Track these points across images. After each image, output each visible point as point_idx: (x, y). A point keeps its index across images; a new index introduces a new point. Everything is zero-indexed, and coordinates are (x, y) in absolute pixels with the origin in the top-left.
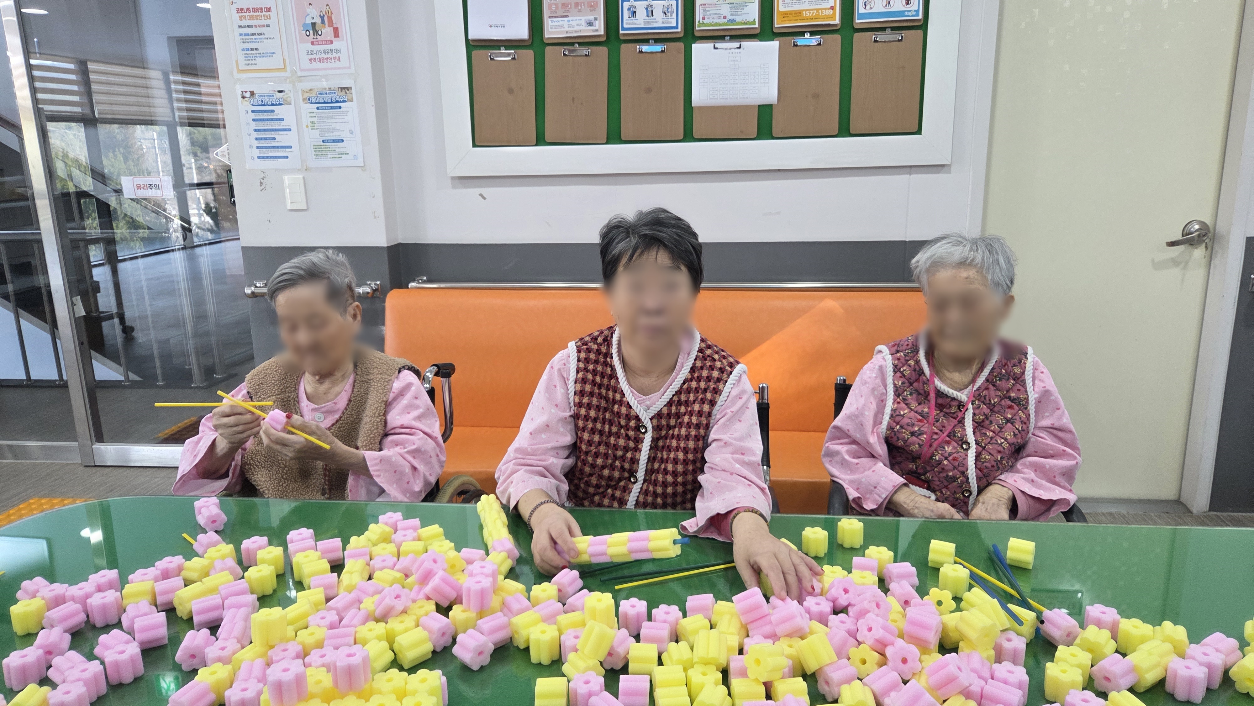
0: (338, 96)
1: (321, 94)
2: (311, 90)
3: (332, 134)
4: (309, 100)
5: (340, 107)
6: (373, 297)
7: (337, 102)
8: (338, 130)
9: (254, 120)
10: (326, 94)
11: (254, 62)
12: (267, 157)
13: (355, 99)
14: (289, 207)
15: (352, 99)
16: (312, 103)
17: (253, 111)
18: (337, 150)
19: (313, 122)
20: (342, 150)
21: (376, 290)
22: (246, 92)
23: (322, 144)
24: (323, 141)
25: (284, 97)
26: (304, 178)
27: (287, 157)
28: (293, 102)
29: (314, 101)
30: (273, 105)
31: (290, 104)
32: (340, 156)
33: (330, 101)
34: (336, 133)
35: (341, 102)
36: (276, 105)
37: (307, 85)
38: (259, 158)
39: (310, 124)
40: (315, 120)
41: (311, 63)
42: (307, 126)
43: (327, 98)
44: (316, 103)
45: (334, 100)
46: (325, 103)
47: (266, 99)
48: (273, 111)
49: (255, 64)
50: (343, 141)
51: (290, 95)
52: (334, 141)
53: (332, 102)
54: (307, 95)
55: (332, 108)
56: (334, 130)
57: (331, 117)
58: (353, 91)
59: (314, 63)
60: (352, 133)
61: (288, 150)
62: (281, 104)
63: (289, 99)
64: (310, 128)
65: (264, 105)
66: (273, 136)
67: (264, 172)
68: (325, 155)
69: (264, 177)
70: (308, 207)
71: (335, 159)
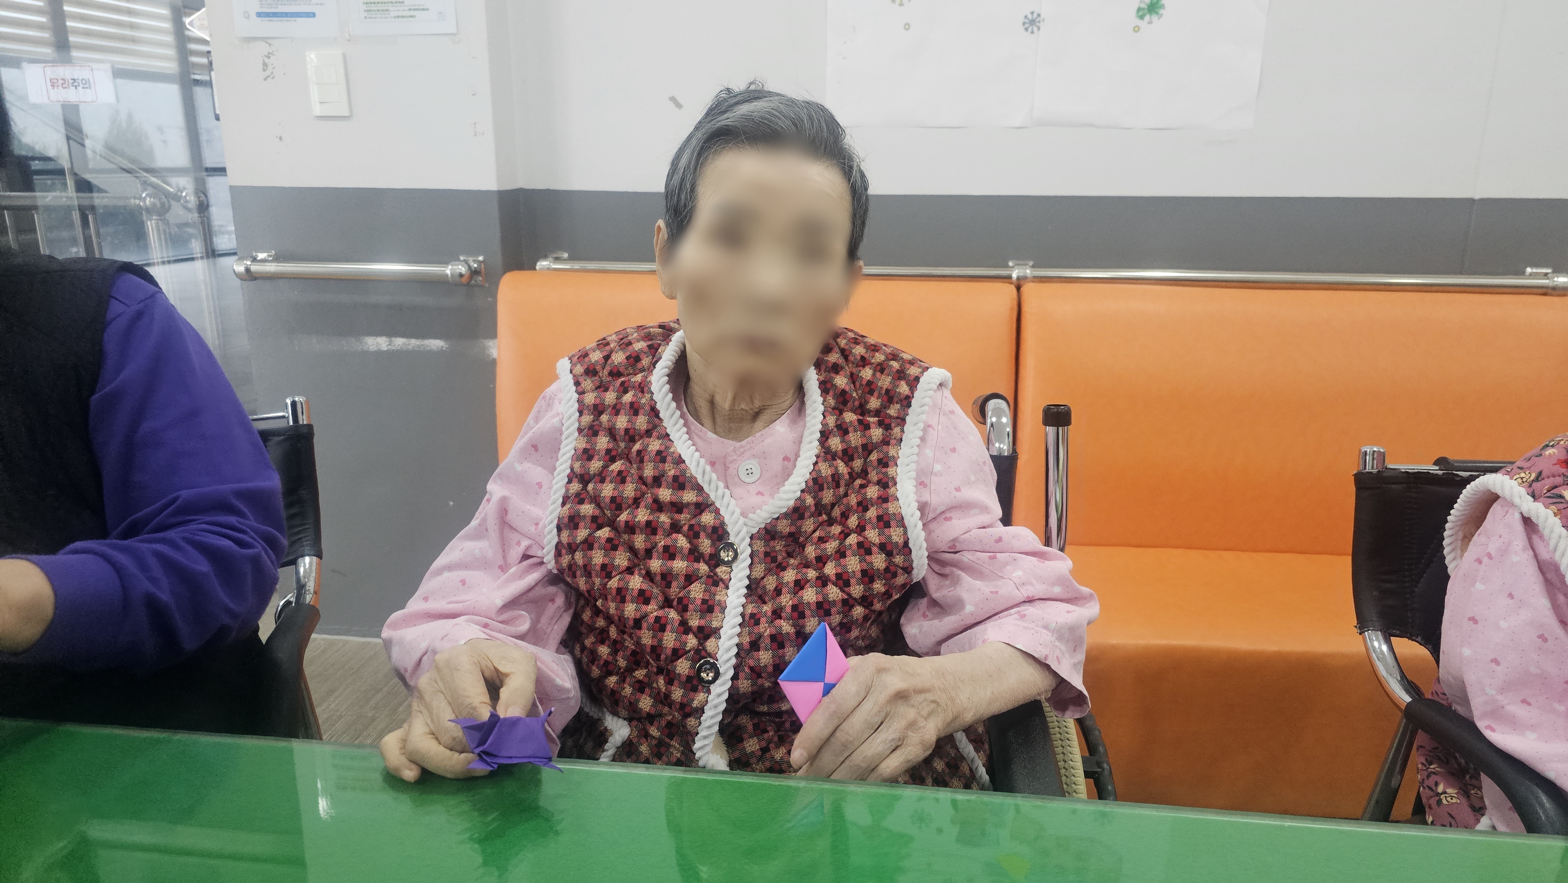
6: (468, 284)
12: (275, 15)
14: (318, 110)
20: (416, 2)
21: (474, 273)
26: (344, 56)
27: (313, 15)
32: (412, 13)
38: (259, 15)
67: (270, 45)
68: (383, 10)
69: (269, 53)
70: (351, 111)
71: (403, 19)
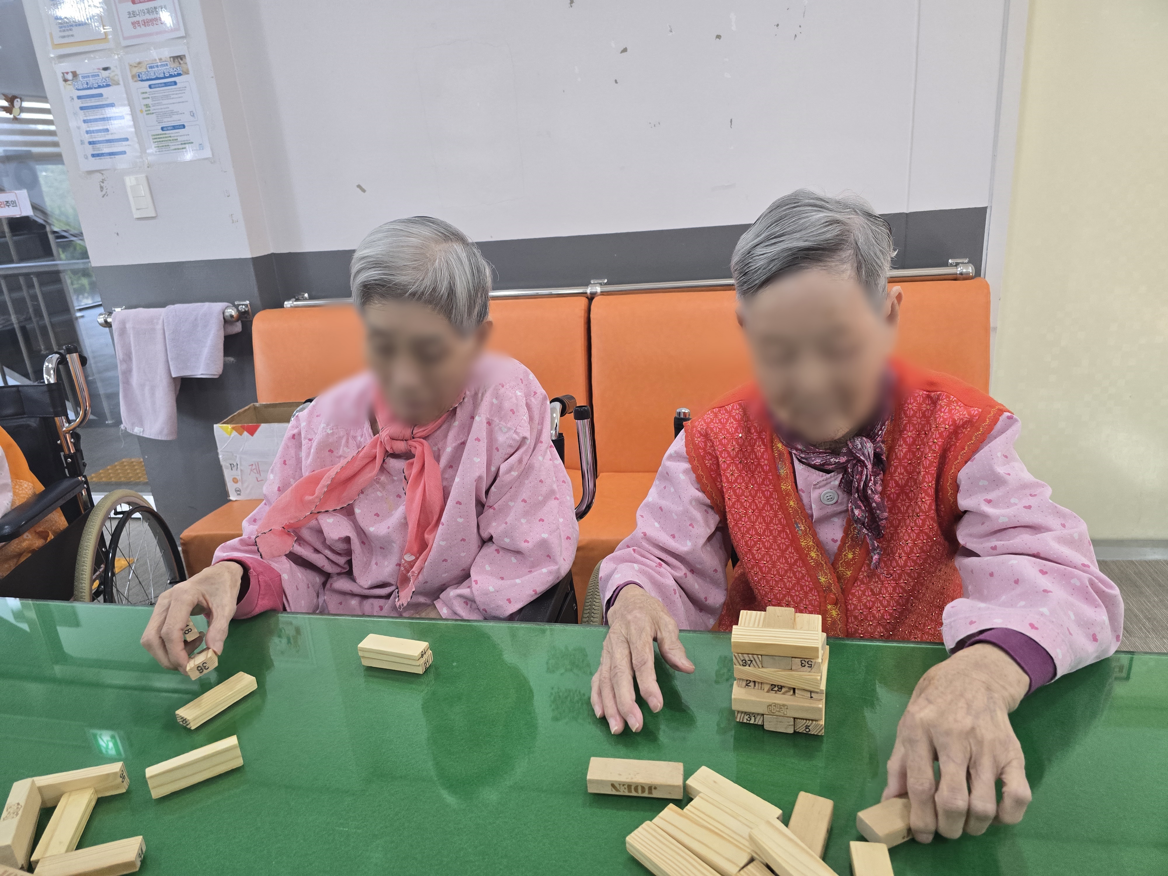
0: (172, 67)
1: (151, 67)
2: (139, 63)
3: (169, 119)
4: (139, 78)
5: (175, 83)
6: (239, 319)
7: (171, 76)
8: (177, 113)
9: (82, 108)
10: (157, 66)
11: (70, 33)
12: (100, 155)
13: (191, 72)
14: (137, 215)
15: (188, 70)
16: (142, 81)
17: (79, 98)
18: (179, 139)
19: (147, 106)
20: (185, 138)
21: (246, 312)
22: (67, 73)
23: (161, 132)
24: (162, 129)
25: (111, 75)
26: (147, 177)
27: (124, 153)
28: (121, 82)
29: (144, 77)
30: (99, 87)
31: (118, 84)
32: (183, 146)
33: (162, 75)
34: (175, 117)
35: (175, 76)
36: (103, 87)
37: (134, 58)
38: (93, 156)
39: (144, 109)
40: (149, 102)
41: (135, 28)
42: (141, 111)
43: (159, 71)
44: (147, 80)
45: (167, 75)
46: (157, 78)
47: (91, 80)
48: (101, 95)
49: (72, 36)
50: (183, 126)
51: (116, 73)
52: (174, 127)
53: (165, 77)
54: (135, 71)
55: (166, 84)
56: (172, 113)
57: (167, 97)
58: (188, 59)
59: (138, 28)
60: (193, 116)
61: (124, 143)
62: (108, 86)
63: (116, 78)
64: (145, 113)
65: (90, 88)
66: (105, 127)
67: (102, 174)
68: (166, 146)
69: (103, 180)
70: (157, 214)
71: (178, 151)
